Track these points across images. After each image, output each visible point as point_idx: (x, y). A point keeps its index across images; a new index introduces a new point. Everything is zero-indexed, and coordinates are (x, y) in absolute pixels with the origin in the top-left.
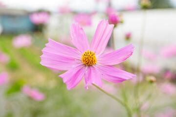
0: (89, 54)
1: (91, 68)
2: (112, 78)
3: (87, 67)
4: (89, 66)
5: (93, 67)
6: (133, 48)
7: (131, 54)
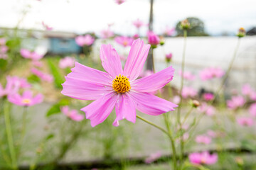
0: (121, 79)
1: (124, 96)
2: (149, 109)
3: (119, 96)
4: (121, 94)
5: (127, 96)
6: (173, 71)
7: (172, 78)
